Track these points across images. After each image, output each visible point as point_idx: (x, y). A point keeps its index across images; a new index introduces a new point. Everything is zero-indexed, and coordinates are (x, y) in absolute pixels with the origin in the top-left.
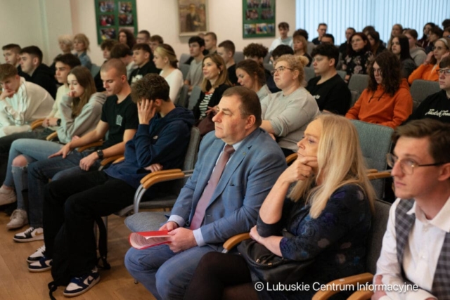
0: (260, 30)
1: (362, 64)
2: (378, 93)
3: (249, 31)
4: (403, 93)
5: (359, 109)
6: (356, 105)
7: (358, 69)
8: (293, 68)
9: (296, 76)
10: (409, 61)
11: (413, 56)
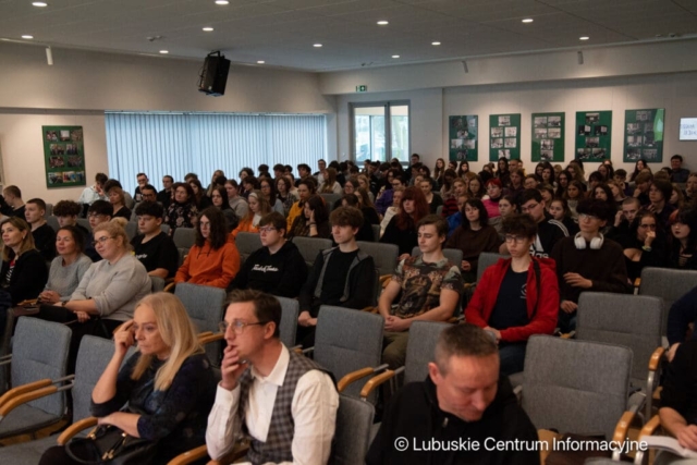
0: (68, 178)
1: (185, 216)
2: (206, 248)
3: (54, 179)
4: (229, 248)
5: (188, 267)
6: (185, 263)
7: (180, 220)
8: (115, 236)
9: (120, 243)
10: (229, 210)
11: (233, 206)
